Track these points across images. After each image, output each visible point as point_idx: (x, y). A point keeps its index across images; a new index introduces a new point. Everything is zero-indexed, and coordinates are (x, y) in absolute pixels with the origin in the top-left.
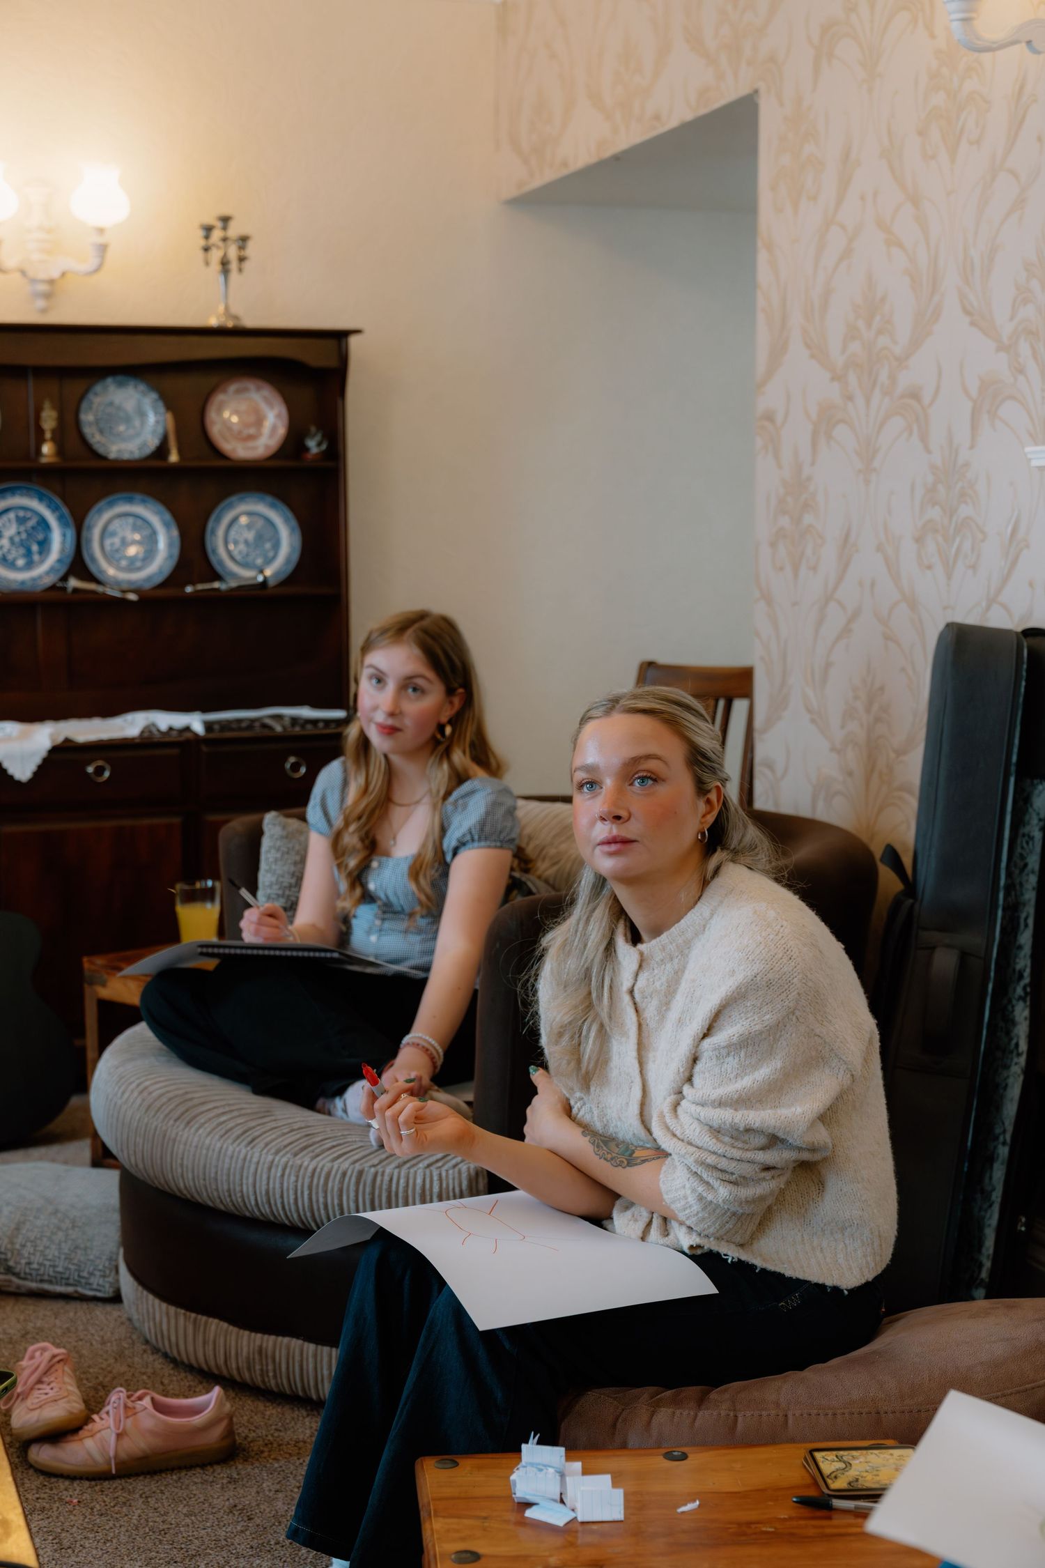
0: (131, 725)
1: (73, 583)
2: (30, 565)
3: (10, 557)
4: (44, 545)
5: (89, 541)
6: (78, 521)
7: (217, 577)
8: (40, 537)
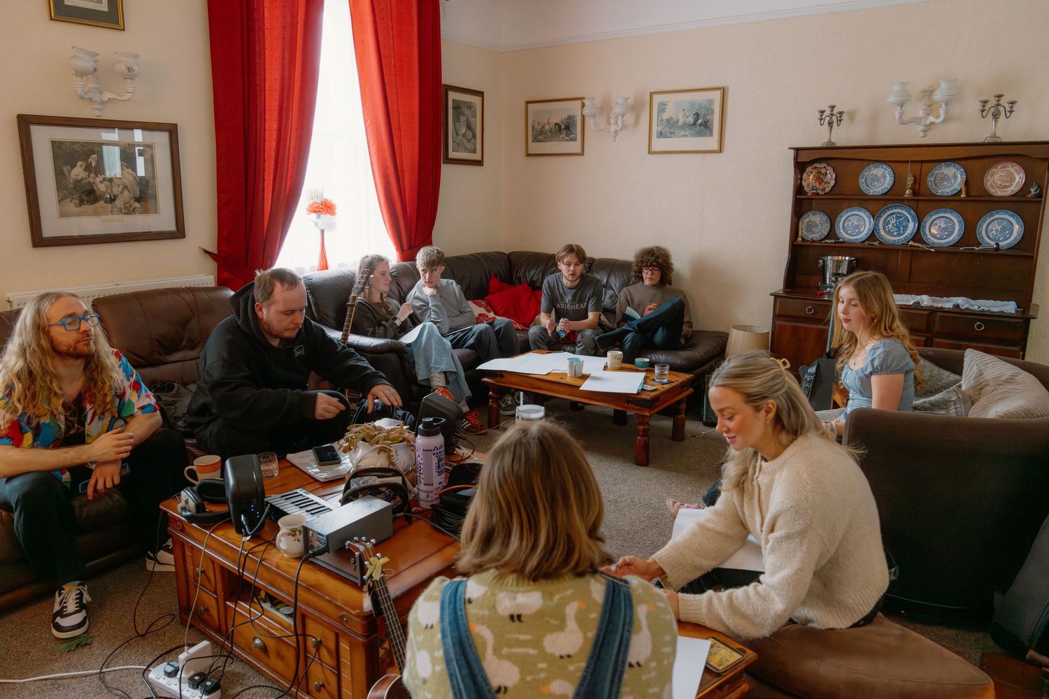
0: (948, 303)
1: (911, 243)
2: (899, 235)
3: (891, 231)
4: (905, 227)
5: (924, 227)
6: (920, 220)
7: (979, 244)
8: (905, 224)
